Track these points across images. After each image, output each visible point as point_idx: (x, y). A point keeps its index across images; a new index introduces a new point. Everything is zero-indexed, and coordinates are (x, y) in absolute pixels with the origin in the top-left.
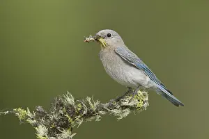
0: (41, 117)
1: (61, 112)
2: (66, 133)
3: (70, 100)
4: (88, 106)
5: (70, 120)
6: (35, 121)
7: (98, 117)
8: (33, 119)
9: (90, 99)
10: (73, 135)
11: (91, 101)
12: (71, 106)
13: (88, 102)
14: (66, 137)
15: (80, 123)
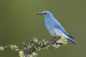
0: (24, 47)
1: (32, 45)
2: (34, 54)
3: (36, 40)
4: (43, 43)
5: (36, 48)
6: (18, 49)
7: (47, 47)
8: (17, 49)
9: (44, 40)
10: (37, 54)
11: (44, 41)
12: (36, 43)
13: (43, 42)
14: (34, 55)
15: (40, 49)
